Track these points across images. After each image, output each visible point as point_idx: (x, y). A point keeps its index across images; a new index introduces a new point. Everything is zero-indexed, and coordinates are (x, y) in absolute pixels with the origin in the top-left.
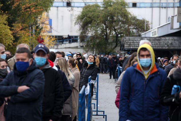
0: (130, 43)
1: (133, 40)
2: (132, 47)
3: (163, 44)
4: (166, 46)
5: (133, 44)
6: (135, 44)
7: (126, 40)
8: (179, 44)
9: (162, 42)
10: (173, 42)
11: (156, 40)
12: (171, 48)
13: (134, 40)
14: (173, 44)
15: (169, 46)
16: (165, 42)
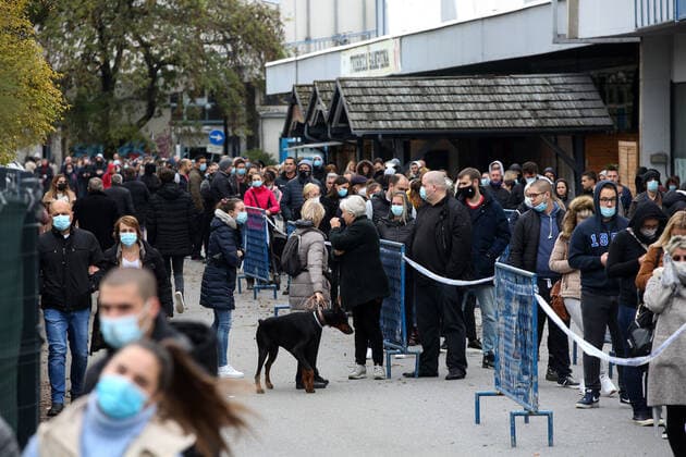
0: (370, 104)
1: (380, 91)
2: (382, 124)
3: (511, 106)
4: (526, 114)
5: (385, 108)
6: (393, 107)
7: (350, 92)
8: (581, 105)
9: (505, 98)
10: (553, 97)
11: (478, 90)
12: (550, 123)
13: (385, 91)
14: (555, 105)
15: (541, 113)
16: (519, 97)
